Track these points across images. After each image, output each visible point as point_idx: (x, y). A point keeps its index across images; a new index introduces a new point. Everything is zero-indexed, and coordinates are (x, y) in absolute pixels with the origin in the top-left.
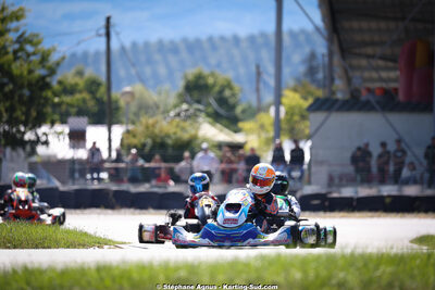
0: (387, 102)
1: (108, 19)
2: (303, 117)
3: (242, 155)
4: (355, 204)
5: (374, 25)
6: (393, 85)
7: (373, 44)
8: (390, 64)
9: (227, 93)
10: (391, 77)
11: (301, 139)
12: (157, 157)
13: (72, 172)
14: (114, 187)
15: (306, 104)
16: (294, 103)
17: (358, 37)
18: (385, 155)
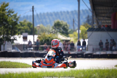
0: (108, 29)
1: (33, 7)
2: (86, 33)
3: (69, 43)
4: (100, 56)
5: (104, 8)
6: (110, 24)
7: (104, 13)
8: (109, 19)
9: (66, 27)
10: (109, 22)
13: (24, 48)
14: (35, 52)
15: (87, 29)
16: (83, 29)
17: (100, 11)
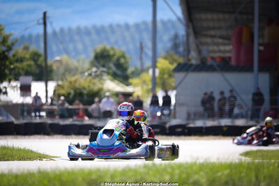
0: (224, 65)
1: (45, 14)
2: (170, 76)
4: (204, 131)
5: (215, 16)
6: (228, 55)
7: (214, 28)
8: (226, 42)
9: (122, 61)
10: (227, 50)
11: (170, 89)
12: (77, 102)
13: (23, 112)
14: (49, 121)
15: (172, 67)
16: (164, 67)
17: (205, 24)
18: (223, 100)
